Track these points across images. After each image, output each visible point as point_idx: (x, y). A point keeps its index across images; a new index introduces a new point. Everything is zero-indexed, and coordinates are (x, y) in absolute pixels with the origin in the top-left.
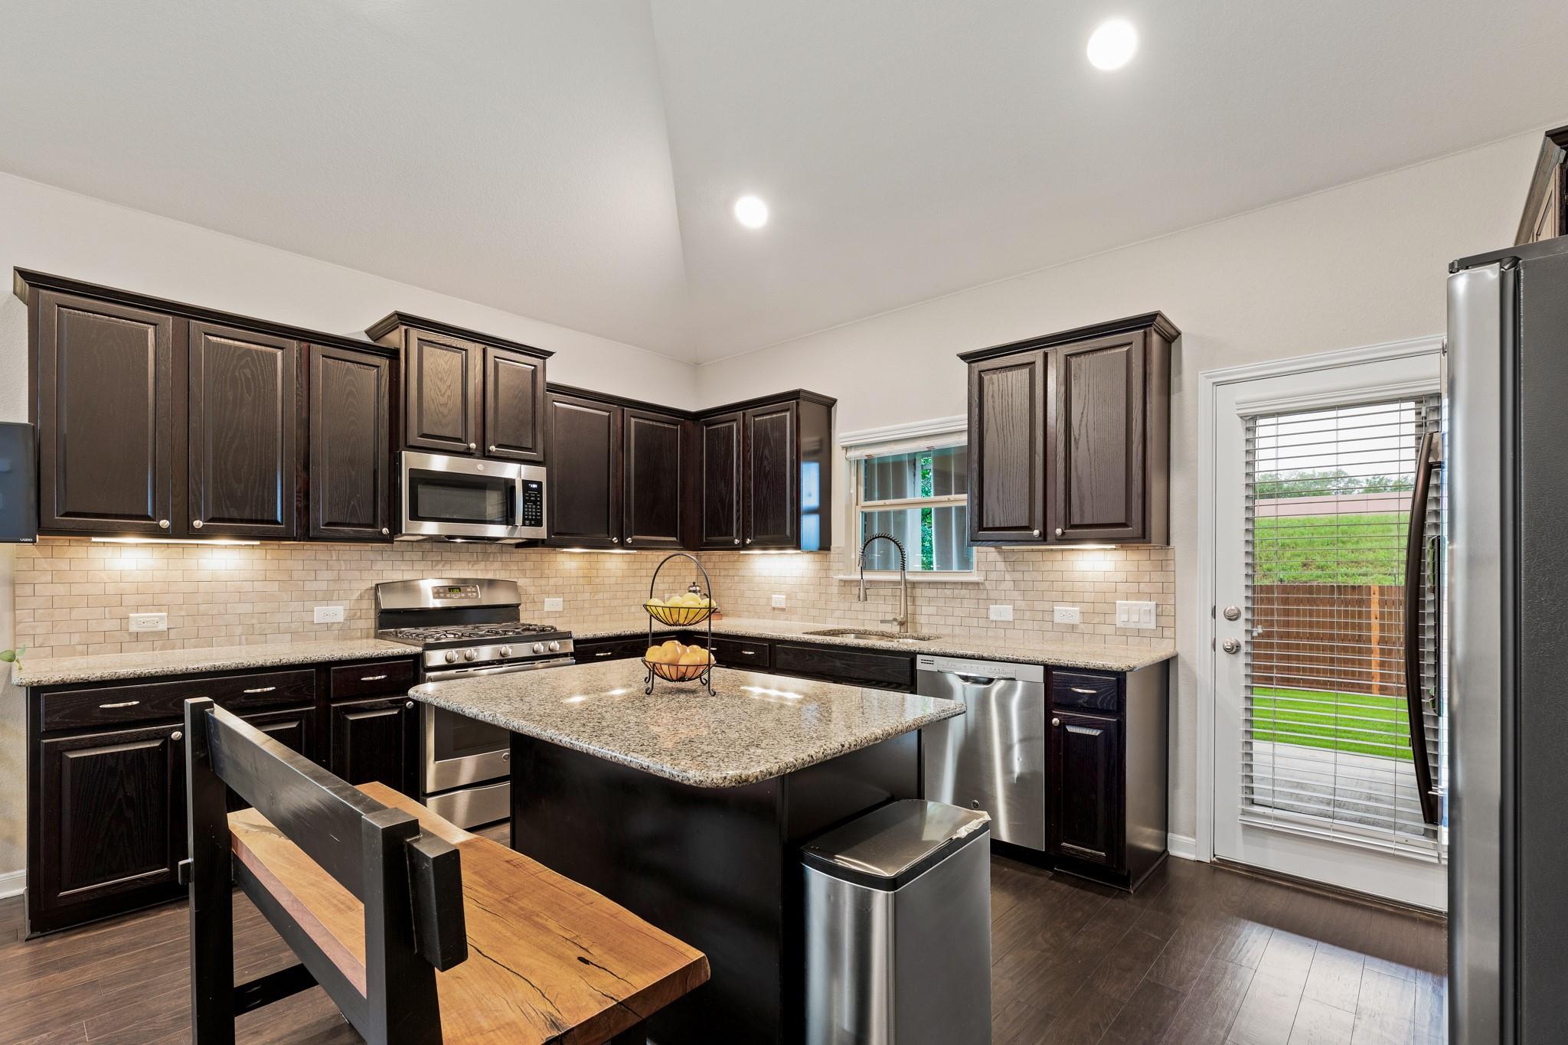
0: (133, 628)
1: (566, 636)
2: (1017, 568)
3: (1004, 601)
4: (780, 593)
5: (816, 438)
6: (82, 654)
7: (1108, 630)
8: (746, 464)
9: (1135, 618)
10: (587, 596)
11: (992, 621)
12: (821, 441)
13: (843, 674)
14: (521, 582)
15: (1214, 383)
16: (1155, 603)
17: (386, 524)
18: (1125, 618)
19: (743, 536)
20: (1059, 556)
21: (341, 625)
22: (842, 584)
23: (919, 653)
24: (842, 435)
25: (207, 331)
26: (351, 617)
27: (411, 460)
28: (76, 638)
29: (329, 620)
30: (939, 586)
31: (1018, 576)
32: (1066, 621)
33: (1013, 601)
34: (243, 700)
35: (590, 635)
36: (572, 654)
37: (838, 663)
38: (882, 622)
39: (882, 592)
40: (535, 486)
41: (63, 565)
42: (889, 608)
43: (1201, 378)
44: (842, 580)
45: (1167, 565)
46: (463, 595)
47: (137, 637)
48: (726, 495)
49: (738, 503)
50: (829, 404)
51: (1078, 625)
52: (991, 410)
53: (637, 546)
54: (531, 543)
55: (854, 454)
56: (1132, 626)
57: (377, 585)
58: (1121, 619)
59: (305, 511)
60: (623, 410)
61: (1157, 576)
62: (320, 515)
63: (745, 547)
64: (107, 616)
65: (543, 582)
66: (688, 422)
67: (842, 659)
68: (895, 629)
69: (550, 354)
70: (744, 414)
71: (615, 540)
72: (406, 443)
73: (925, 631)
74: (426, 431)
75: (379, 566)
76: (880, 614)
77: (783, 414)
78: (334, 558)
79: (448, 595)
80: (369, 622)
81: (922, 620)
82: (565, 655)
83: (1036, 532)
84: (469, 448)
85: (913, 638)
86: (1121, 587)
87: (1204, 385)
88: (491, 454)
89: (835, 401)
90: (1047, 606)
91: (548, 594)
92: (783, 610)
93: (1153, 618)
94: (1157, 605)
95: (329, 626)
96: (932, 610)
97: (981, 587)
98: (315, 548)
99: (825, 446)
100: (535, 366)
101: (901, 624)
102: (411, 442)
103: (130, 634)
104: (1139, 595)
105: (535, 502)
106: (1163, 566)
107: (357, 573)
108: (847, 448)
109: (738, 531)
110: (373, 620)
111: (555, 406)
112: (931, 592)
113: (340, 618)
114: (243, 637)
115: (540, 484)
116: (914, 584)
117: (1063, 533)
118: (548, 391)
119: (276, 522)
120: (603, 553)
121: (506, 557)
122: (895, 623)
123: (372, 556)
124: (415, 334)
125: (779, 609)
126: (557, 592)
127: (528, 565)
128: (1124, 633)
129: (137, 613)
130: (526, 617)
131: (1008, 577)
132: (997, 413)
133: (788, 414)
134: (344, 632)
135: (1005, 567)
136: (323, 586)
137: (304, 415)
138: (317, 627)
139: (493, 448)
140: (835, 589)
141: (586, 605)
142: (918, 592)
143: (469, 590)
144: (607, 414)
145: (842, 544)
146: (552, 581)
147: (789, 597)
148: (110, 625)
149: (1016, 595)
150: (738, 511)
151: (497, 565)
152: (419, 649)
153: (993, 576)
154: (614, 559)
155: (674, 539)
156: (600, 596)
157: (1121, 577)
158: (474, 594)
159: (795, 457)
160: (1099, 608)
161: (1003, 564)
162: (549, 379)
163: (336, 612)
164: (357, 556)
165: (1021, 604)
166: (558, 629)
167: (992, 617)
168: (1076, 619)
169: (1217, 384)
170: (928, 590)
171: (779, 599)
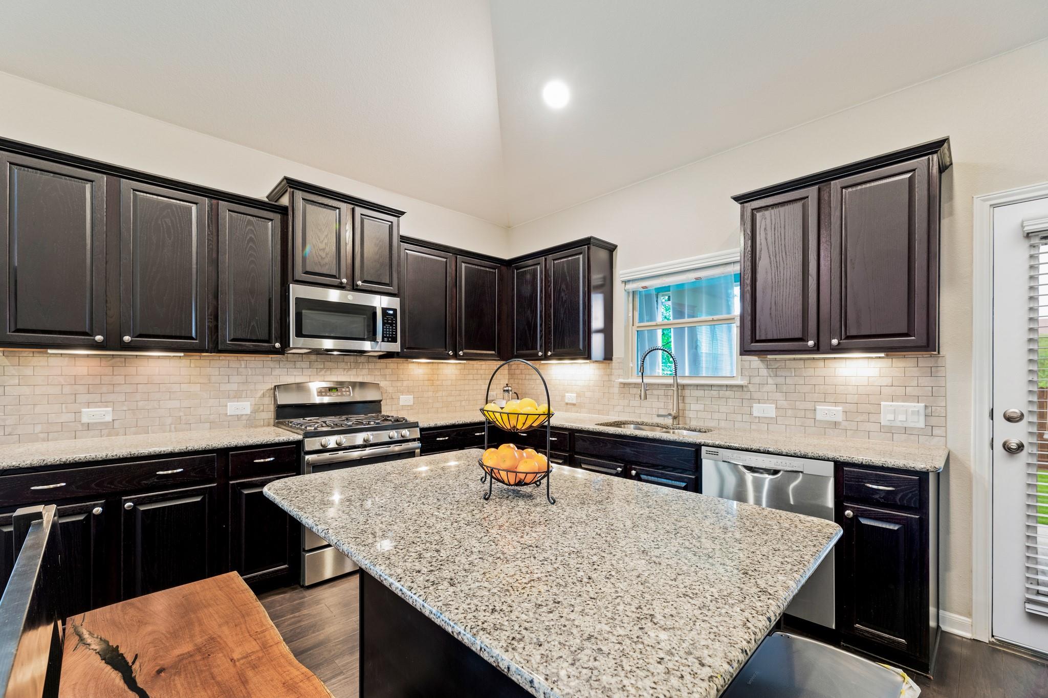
0: (85, 420)
1: (415, 425)
2: (779, 373)
3: (767, 401)
4: (572, 392)
5: (601, 276)
6: (44, 440)
7: (872, 427)
8: (547, 296)
9: (902, 417)
10: (430, 394)
11: (756, 417)
12: (604, 278)
13: (634, 459)
14: (382, 384)
15: (991, 205)
16: (923, 405)
17: (279, 340)
18: (890, 417)
19: (545, 350)
20: (821, 363)
21: (248, 416)
22: (622, 386)
23: (703, 445)
24: (621, 272)
25: (135, 188)
26: (255, 411)
27: (297, 291)
28: (38, 428)
29: (239, 413)
30: (706, 388)
31: (780, 380)
32: (828, 418)
33: (775, 402)
34: (155, 480)
35: (432, 424)
36: (419, 439)
37: (628, 450)
38: (659, 416)
39: (655, 392)
40: (391, 312)
41: (29, 371)
42: (662, 405)
43: (977, 202)
44: (622, 383)
45: (937, 371)
46: (339, 394)
47: (88, 427)
48: (532, 320)
49: (541, 325)
50: (611, 249)
51: (840, 422)
52: (763, 241)
53: (467, 357)
54: (389, 355)
55: (631, 287)
56: (899, 424)
57: (275, 386)
58: (886, 418)
59: (215, 329)
60: (457, 257)
62: (227, 333)
63: (546, 358)
64: (64, 410)
65: (399, 384)
66: (503, 268)
67: (632, 447)
68: (669, 421)
69: (403, 213)
70: (546, 259)
71: (451, 353)
72: (293, 278)
73: (694, 424)
74: (308, 269)
75: (277, 372)
76: (654, 409)
77: (577, 257)
78: (243, 366)
79: (328, 394)
80: (270, 414)
81: (690, 414)
82: (414, 440)
83: (811, 343)
84: (342, 283)
85: (685, 429)
86: (885, 390)
87: (980, 207)
88: (358, 288)
89: (615, 247)
90: (809, 406)
91: (402, 393)
92: (574, 405)
93: (922, 418)
94: (926, 406)
95: (239, 417)
96: (700, 407)
97: (745, 389)
98: (228, 358)
99: (608, 281)
100: (392, 222)
101: (675, 418)
102: (297, 278)
103: (83, 424)
104: (906, 398)
105: (391, 324)
106: (931, 372)
107: (261, 377)
108: (625, 282)
109: (541, 346)
110: (273, 413)
111: (407, 253)
112: (700, 393)
113: (248, 411)
114: (173, 426)
115: (395, 310)
116: (684, 387)
117: (839, 343)
118: (401, 241)
119: (192, 338)
120: (442, 363)
121: (371, 366)
122: (670, 417)
123: (271, 364)
124: (299, 195)
125: (572, 404)
126: (409, 392)
127: (388, 371)
128: (891, 431)
129: (88, 408)
130: (386, 411)
131: (770, 381)
132: (770, 243)
133: (581, 256)
134: (251, 422)
135: (768, 373)
136: (234, 387)
137: (214, 255)
138: (230, 418)
139: (359, 283)
140: (616, 390)
141: (430, 401)
142: (687, 392)
143: (344, 390)
144: (445, 260)
145: (622, 356)
146: (405, 383)
147: (578, 396)
148: (65, 417)
149: (778, 396)
150: (541, 331)
151: (365, 371)
152: (300, 437)
153: (756, 380)
154: (450, 367)
155: (493, 352)
156: (440, 394)
157: (886, 381)
158: (348, 393)
159: (586, 289)
160: (862, 408)
161: (765, 370)
162: (402, 233)
163: (244, 407)
164: (260, 364)
165: (783, 403)
166: (408, 420)
167: (755, 414)
168: (839, 418)
169: (994, 206)
170: (696, 391)
171: (571, 397)
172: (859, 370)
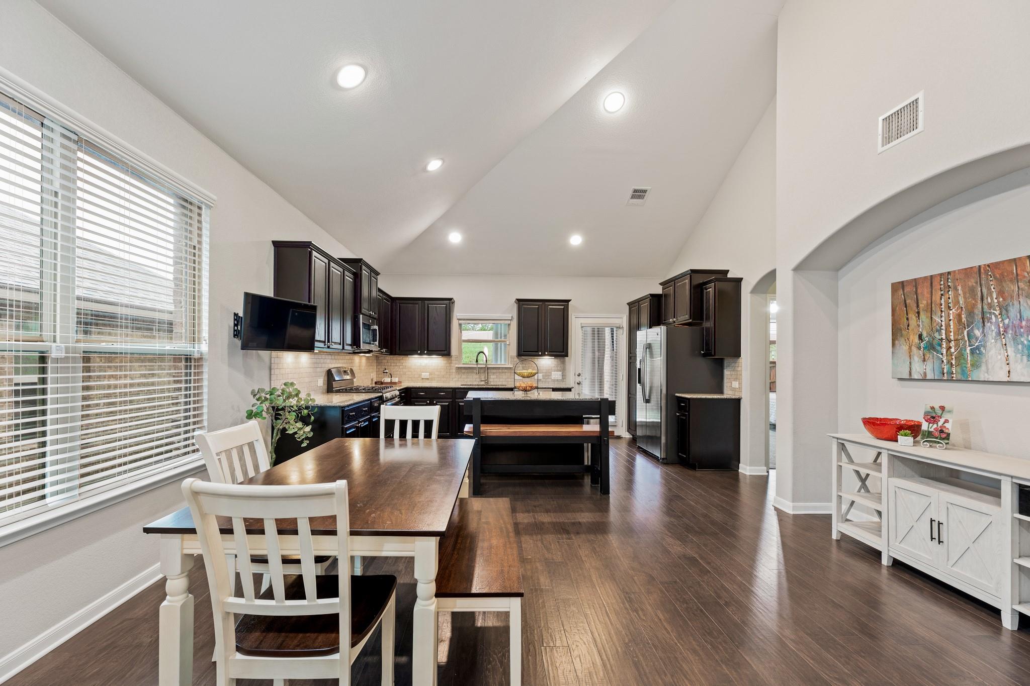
4: (426, 372)
7: (550, 380)
8: (424, 322)
9: (557, 377)
16: (562, 372)
18: (554, 377)
19: (423, 350)
24: (457, 314)
44: (457, 367)
45: (566, 362)
48: (411, 333)
49: (419, 337)
55: (460, 322)
56: (556, 379)
57: (328, 370)
61: (562, 365)
70: (422, 302)
72: (361, 312)
73: (492, 384)
75: (328, 361)
77: (443, 305)
81: (491, 380)
83: (540, 353)
86: (553, 368)
89: (455, 302)
92: (429, 378)
93: (562, 376)
96: (495, 377)
97: (513, 369)
104: (558, 371)
106: (563, 363)
107: (324, 365)
108: (459, 319)
109: (419, 348)
112: (494, 371)
124: (363, 267)
125: (425, 379)
128: (554, 381)
133: (445, 306)
140: (454, 371)
145: (457, 354)
147: (431, 374)
155: (388, 350)
157: (553, 365)
159: (448, 322)
160: (547, 375)
168: (542, 378)
171: (425, 375)
172: (546, 362)
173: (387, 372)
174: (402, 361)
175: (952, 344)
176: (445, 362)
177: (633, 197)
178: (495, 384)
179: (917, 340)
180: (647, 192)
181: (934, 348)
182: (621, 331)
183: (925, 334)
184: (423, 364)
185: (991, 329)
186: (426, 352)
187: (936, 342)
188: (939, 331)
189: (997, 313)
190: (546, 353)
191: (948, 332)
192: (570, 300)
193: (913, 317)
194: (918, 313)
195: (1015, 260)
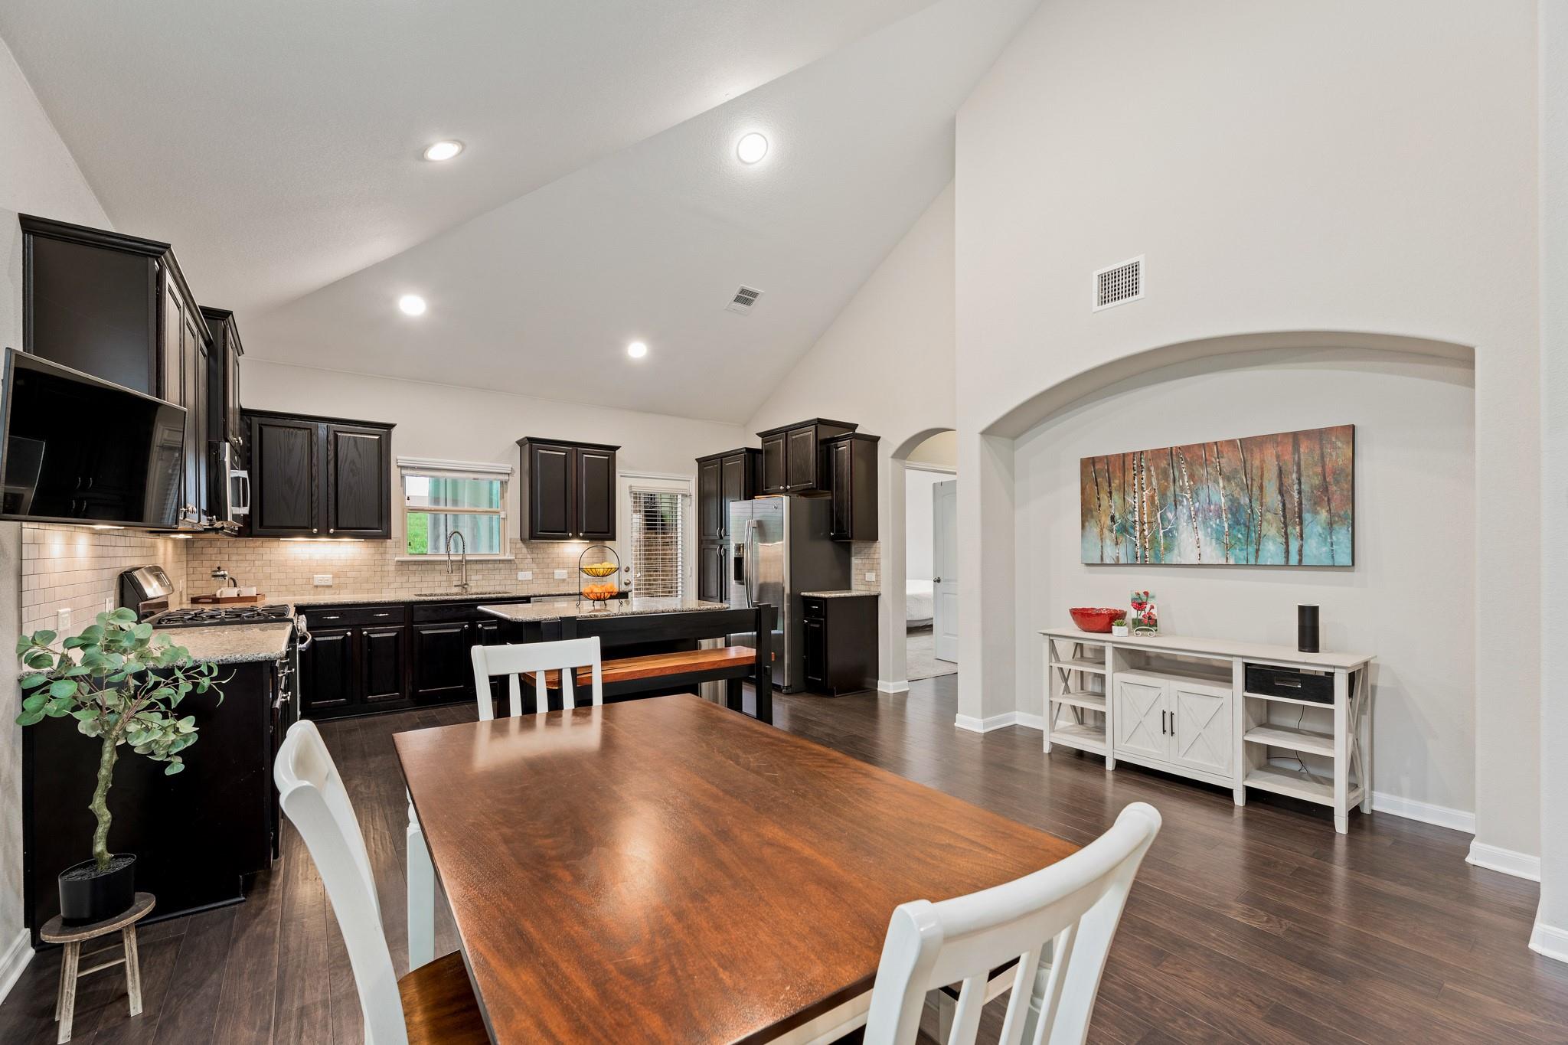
2: (534, 551)
3: (526, 570)
4: (325, 573)
19: (327, 527)
20: (556, 545)
22: (400, 563)
24: (398, 457)
30: (484, 562)
31: (535, 555)
32: (559, 577)
33: (532, 569)
44: (398, 561)
51: (566, 579)
55: (409, 472)
61: (600, 555)
81: (471, 584)
83: (570, 534)
90: (550, 571)
92: (329, 587)
96: (479, 577)
97: (513, 562)
101: (464, 587)
108: (402, 467)
117: (584, 535)
125: (323, 586)
131: (529, 556)
135: (529, 551)
140: (392, 568)
145: (398, 534)
147: (336, 576)
149: (534, 566)
153: (520, 556)
157: (585, 555)
161: (526, 549)
165: (536, 570)
167: (520, 579)
168: (565, 576)
169: (622, 476)
170: (477, 565)
171: (326, 578)
172: (574, 549)
173: (224, 576)
174: (261, 550)
175: (1146, 526)
176: (372, 551)
177: (738, 299)
178: (479, 591)
179: (1109, 522)
180: (758, 297)
181: (1127, 531)
182: (688, 500)
183: (1117, 516)
184: (317, 557)
185: (1183, 512)
186: (332, 531)
187: (1128, 525)
188: (1132, 513)
189: (1188, 496)
190: (581, 534)
191: (1141, 514)
192: (618, 448)
193: (1104, 496)
194: (1110, 493)
195: (1204, 445)
